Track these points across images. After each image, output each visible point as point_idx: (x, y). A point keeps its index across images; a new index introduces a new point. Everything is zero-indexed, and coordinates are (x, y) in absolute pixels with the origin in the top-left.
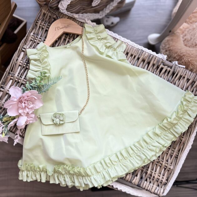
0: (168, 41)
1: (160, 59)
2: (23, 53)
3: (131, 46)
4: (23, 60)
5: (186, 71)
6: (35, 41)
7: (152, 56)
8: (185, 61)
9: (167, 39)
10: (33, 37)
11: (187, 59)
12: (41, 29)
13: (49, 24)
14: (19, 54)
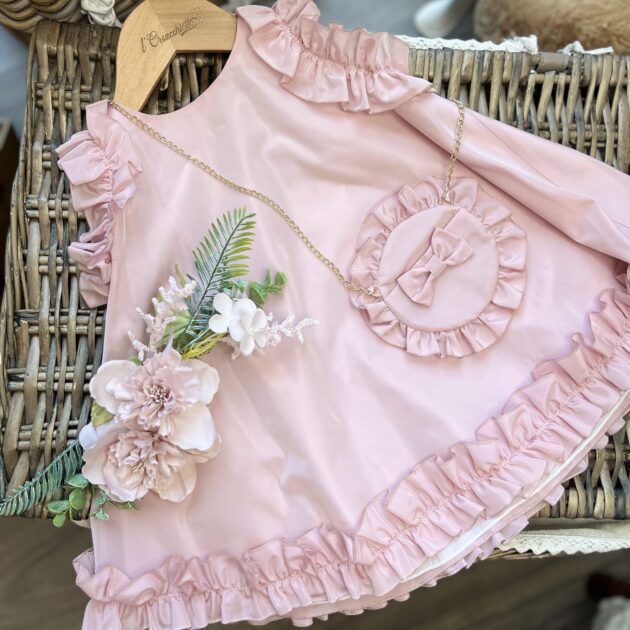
1: (520, 58)
2: (34, 228)
4: (47, 252)
5: (623, 62)
7: (487, 56)
8: (587, 35)
10: (47, 155)
11: (593, 28)
12: (63, 118)
13: (84, 87)
14: (23, 236)
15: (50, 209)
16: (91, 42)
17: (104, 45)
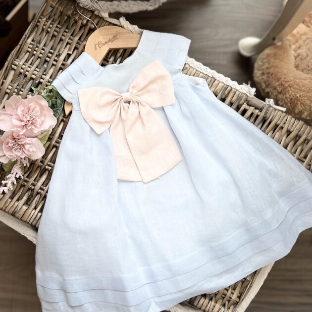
0: (268, 55)
1: (242, 95)
2: (12, 73)
3: (194, 71)
4: (13, 85)
5: (286, 117)
6: (35, 52)
7: (229, 88)
9: (267, 51)
10: (31, 46)
12: (44, 34)
13: (58, 26)
14: (6, 74)
15: (22, 68)
16: (69, 9)
17: (74, 13)
